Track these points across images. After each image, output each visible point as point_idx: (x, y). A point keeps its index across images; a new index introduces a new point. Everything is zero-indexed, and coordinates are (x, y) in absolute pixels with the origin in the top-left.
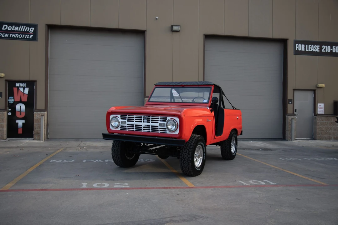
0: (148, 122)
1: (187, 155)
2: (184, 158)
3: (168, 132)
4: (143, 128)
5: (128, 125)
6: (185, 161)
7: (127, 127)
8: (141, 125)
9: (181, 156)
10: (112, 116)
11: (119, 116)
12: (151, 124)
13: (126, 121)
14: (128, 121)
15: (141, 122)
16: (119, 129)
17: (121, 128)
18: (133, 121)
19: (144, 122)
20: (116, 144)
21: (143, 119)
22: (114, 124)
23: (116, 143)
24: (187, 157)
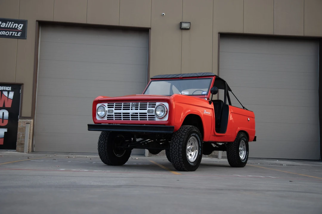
0: (136, 109)
1: (178, 145)
2: (175, 148)
3: (157, 119)
4: (130, 116)
5: (115, 113)
6: (175, 152)
7: (114, 116)
8: (129, 113)
9: (172, 146)
10: (98, 105)
11: (106, 104)
12: (139, 111)
13: (113, 109)
14: (115, 109)
15: (129, 109)
16: (106, 119)
17: (107, 117)
18: (121, 109)
19: (132, 109)
20: (103, 138)
21: (131, 106)
22: (100, 113)
23: (103, 136)
24: (178, 147)
